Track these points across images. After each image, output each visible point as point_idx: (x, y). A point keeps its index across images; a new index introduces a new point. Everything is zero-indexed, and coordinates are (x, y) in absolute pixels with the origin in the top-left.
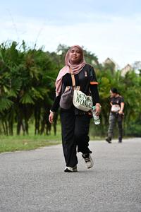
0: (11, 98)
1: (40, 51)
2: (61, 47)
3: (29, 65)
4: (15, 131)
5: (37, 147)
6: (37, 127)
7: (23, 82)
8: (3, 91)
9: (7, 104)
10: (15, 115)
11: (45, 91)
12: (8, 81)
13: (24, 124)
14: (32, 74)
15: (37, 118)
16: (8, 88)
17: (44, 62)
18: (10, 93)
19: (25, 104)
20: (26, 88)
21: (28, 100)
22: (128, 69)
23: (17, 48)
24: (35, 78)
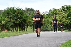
0: (13, 22)
1: (20, 10)
2: (26, 8)
3: (17, 13)
4: (14, 30)
5: (20, 35)
6: (20, 29)
7: (16, 18)
8: (11, 20)
9: (12, 24)
10: (14, 26)
11: (22, 20)
12: (12, 17)
13: (17, 29)
14: (18, 16)
15: (20, 27)
16: (12, 19)
17: (21, 13)
18: (13, 21)
19: (17, 23)
20: (17, 19)
21: (17, 22)
22: (43, 14)
23: (14, 9)
24: (19, 17)
